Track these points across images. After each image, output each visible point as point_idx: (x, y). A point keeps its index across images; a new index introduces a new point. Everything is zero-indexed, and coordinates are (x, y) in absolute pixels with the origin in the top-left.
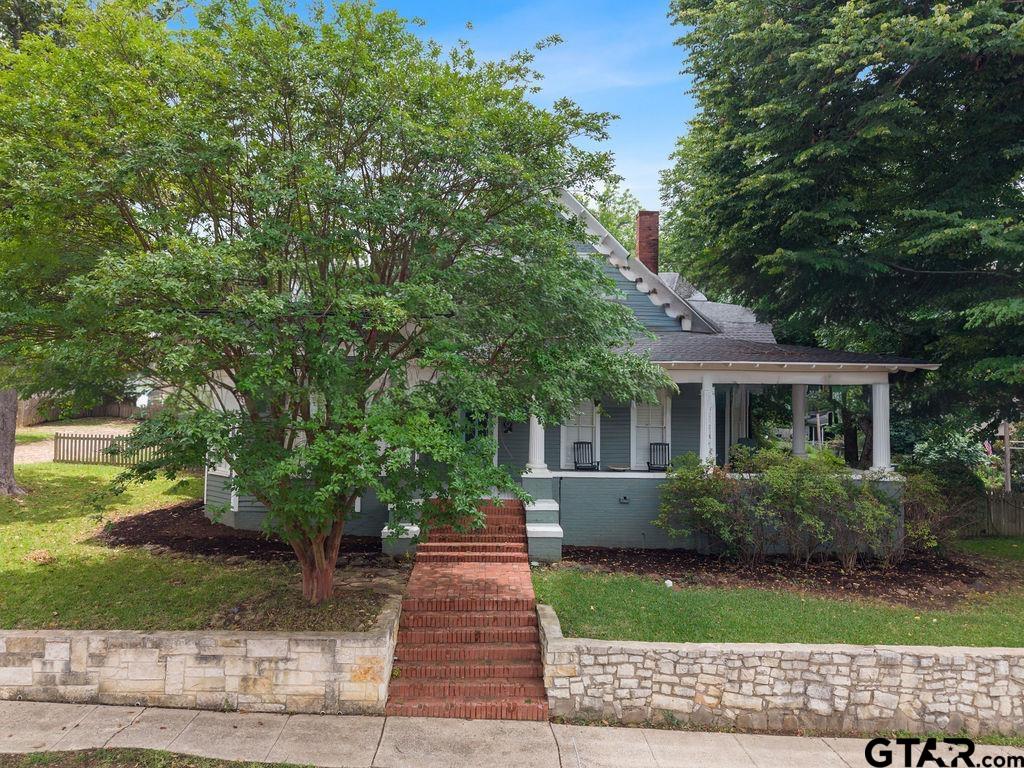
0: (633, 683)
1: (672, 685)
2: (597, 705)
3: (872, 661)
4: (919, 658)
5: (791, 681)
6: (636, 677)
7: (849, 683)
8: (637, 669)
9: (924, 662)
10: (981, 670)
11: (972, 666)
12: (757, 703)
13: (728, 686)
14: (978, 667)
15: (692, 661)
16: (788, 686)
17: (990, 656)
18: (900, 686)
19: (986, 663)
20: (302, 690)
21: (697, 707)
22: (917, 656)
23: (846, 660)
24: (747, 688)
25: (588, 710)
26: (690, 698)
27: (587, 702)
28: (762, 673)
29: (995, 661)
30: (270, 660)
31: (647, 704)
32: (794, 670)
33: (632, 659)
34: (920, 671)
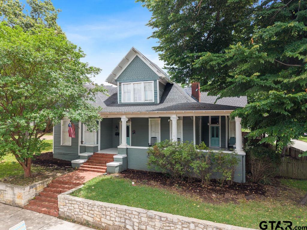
0: (78, 210)
1: (88, 213)
2: (70, 215)
3: (145, 215)
4: (161, 217)
5: (121, 217)
6: (79, 208)
7: (138, 222)
8: (79, 206)
9: (163, 219)
10: (183, 225)
11: (180, 223)
12: (111, 223)
13: (102, 216)
14: (182, 224)
15: (92, 206)
16: (119, 219)
17: (187, 221)
18: (155, 226)
19: (186, 223)
20: (8, 199)
21: (94, 221)
22: (160, 216)
23: (137, 214)
24: (108, 217)
25: (68, 216)
26: (92, 217)
27: (68, 214)
28: (112, 214)
29: (189, 223)
30: (3, 190)
31: (82, 217)
32: (121, 214)
33: (78, 203)
34: (161, 222)
